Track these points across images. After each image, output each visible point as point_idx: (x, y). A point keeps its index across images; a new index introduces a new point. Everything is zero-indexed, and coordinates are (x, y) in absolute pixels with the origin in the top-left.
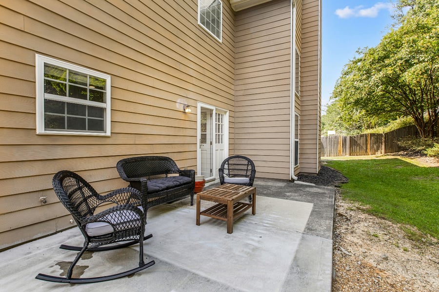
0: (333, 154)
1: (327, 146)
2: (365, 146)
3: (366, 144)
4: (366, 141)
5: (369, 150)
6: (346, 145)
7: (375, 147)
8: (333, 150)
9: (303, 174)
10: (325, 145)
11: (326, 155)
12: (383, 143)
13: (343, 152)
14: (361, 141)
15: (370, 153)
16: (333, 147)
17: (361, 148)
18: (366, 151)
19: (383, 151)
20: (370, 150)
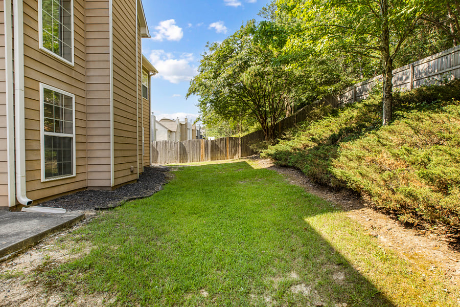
0: (196, 160)
1: (189, 150)
2: (225, 150)
3: (226, 148)
4: (226, 145)
5: (228, 154)
6: (208, 149)
7: (233, 151)
8: (196, 155)
9: (92, 189)
10: (187, 149)
11: (189, 161)
12: (240, 147)
13: (205, 156)
14: (221, 146)
15: (229, 157)
16: (195, 151)
17: (221, 152)
18: (226, 156)
19: (240, 155)
20: (230, 153)
